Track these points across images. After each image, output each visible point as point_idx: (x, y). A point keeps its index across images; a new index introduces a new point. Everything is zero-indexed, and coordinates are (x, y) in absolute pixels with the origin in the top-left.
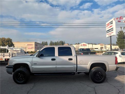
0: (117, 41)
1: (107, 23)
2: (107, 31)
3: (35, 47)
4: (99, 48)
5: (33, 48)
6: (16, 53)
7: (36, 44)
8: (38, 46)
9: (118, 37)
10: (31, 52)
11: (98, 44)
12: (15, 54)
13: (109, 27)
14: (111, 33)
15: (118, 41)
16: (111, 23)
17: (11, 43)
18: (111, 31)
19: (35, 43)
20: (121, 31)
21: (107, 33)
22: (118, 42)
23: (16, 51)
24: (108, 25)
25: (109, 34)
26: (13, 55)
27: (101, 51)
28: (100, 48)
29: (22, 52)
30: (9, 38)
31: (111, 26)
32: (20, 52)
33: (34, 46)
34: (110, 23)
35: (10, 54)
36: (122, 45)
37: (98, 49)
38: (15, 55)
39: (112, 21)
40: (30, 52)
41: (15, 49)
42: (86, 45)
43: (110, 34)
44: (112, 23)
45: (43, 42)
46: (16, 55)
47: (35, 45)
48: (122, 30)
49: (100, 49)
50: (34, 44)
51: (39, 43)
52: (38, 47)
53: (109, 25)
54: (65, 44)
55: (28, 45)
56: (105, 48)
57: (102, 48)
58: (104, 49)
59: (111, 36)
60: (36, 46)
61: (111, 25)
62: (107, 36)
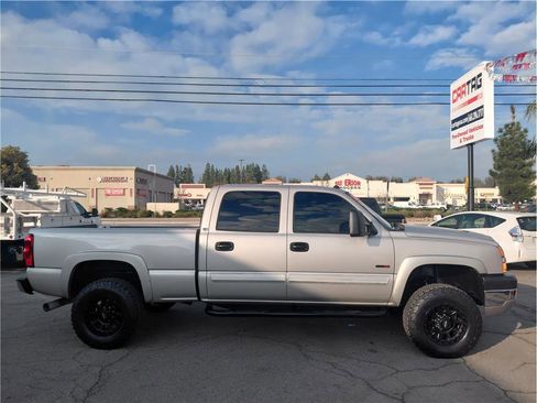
0: (492, 167)
1: (454, 86)
2: (454, 121)
3: (138, 192)
4: (415, 198)
5: (127, 192)
6: (39, 215)
7: (142, 177)
8: (152, 185)
9: (497, 150)
10: (121, 209)
11: (410, 181)
12: (34, 219)
13: (464, 105)
14: (472, 130)
15: (499, 168)
16: (473, 86)
17: (21, 170)
18: (471, 119)
19: (137, 170)
20: (513, 124)
21: (456, 128)
22: (499, 172)
23: (39, 204)
24: (460, 92)
25: (466, 133)
26: (26, 225)
27: (424, 209)
28: (418, 197)
29: (70, 210)
30: (11, 148)
31: (475, 99)
32: (61, 212)
33: (131, 184)
34: (468, 83)
35: (7, 220)
36: (514, 185)
37: (410, 201)
38: (32, 224)
39: (480, 75)
40: (116, 213)
41: (35, 199)
42: (359, 183)
43: (466, 136)
44: (479, 86)
45: (172, 170)
46: (39, 224)
47: (136, 181)
48: (516, 121)
49: (417, 203)
50: (131, 174)
51: (152, 174)
52: (150, 192)
53: (464, 92)
54: (267, 178)
55: (106, 180)
56: (441, 196)
57: (424, 197)
58: (434, 203)
59: (472, 144)
60: (140, 186)
61: (476, 92)
62: (455, 143)
